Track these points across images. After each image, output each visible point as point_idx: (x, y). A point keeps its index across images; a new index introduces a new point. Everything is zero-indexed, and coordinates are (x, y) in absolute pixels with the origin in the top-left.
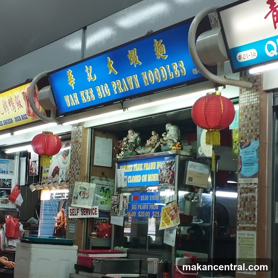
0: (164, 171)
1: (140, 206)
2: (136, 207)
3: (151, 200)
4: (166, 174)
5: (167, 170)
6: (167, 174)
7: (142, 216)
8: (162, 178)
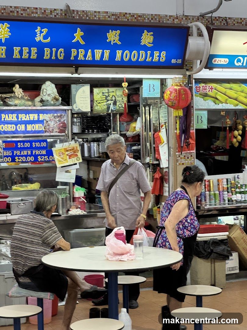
0: (51, 122)
1: (17, 152)
2: (11, 153)
3: (34, 146)
4: (54, 125)
6: (56, 125)
7: (21, 161)
8: (49, 128)
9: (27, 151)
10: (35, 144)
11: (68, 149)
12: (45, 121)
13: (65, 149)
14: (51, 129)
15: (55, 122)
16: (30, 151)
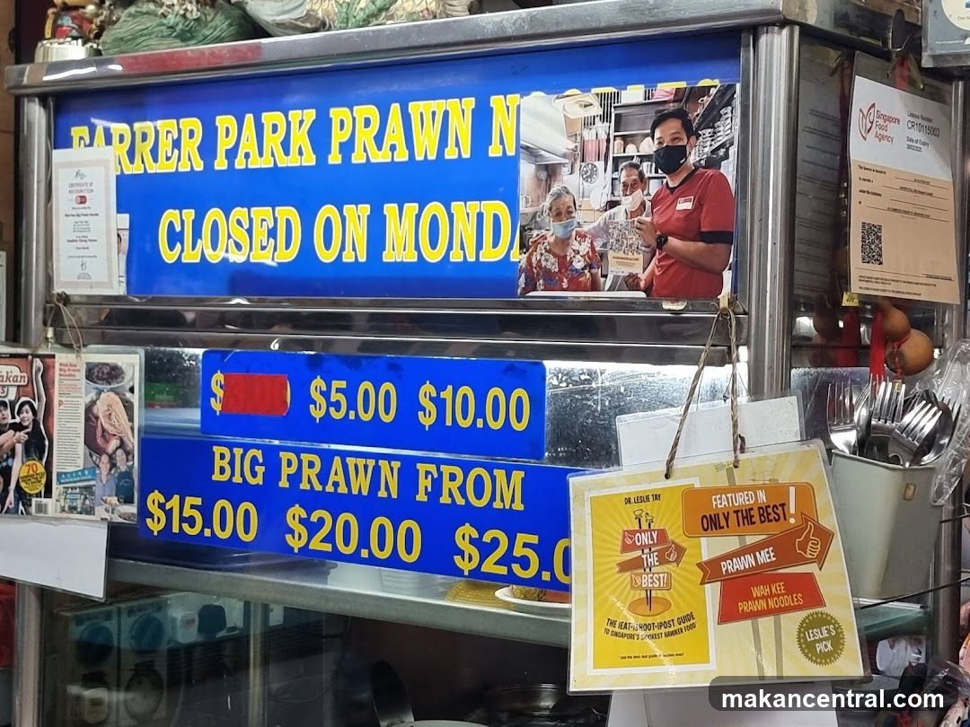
0: (589, 176)
1: (303, 467)
2: (260, 470)
3: (427, 421)
4: (612, 204)
5: (636, 166)
6: (628, 203)
7: (328, 547)
8: (564, 242)
9: (371, 463)
10: (439, 403)
11: (720, 504)
12: (527, 170)
13: (691, 496)
14: (579, 254)
15: (623, 176)
16: (396, 465)
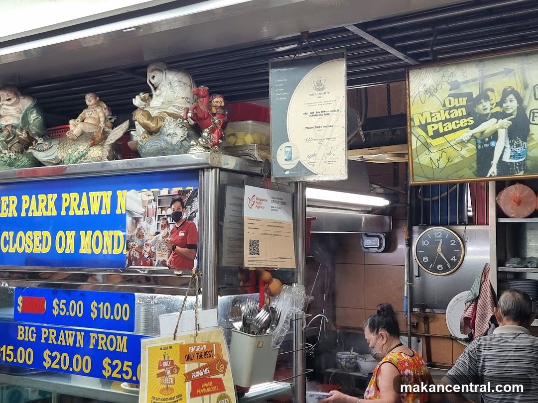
0: (150, 222)
1: (49, 333)
2: (35, 335)
3: (94, 316)
4: (158, 233)
6: (163, 232)
7: (58, 367)
8: (141, 247)
9: (74, 333)
10: (98, 309)
11: (192, 350)
12: (129, 219)
13: (183, 347)
15: (161, 222)
16: (83, 334)
